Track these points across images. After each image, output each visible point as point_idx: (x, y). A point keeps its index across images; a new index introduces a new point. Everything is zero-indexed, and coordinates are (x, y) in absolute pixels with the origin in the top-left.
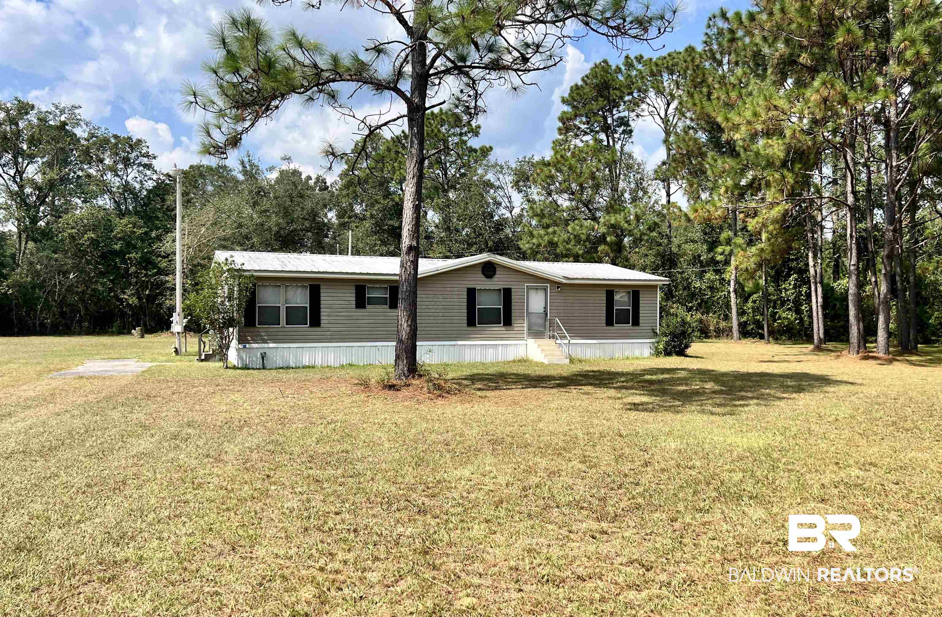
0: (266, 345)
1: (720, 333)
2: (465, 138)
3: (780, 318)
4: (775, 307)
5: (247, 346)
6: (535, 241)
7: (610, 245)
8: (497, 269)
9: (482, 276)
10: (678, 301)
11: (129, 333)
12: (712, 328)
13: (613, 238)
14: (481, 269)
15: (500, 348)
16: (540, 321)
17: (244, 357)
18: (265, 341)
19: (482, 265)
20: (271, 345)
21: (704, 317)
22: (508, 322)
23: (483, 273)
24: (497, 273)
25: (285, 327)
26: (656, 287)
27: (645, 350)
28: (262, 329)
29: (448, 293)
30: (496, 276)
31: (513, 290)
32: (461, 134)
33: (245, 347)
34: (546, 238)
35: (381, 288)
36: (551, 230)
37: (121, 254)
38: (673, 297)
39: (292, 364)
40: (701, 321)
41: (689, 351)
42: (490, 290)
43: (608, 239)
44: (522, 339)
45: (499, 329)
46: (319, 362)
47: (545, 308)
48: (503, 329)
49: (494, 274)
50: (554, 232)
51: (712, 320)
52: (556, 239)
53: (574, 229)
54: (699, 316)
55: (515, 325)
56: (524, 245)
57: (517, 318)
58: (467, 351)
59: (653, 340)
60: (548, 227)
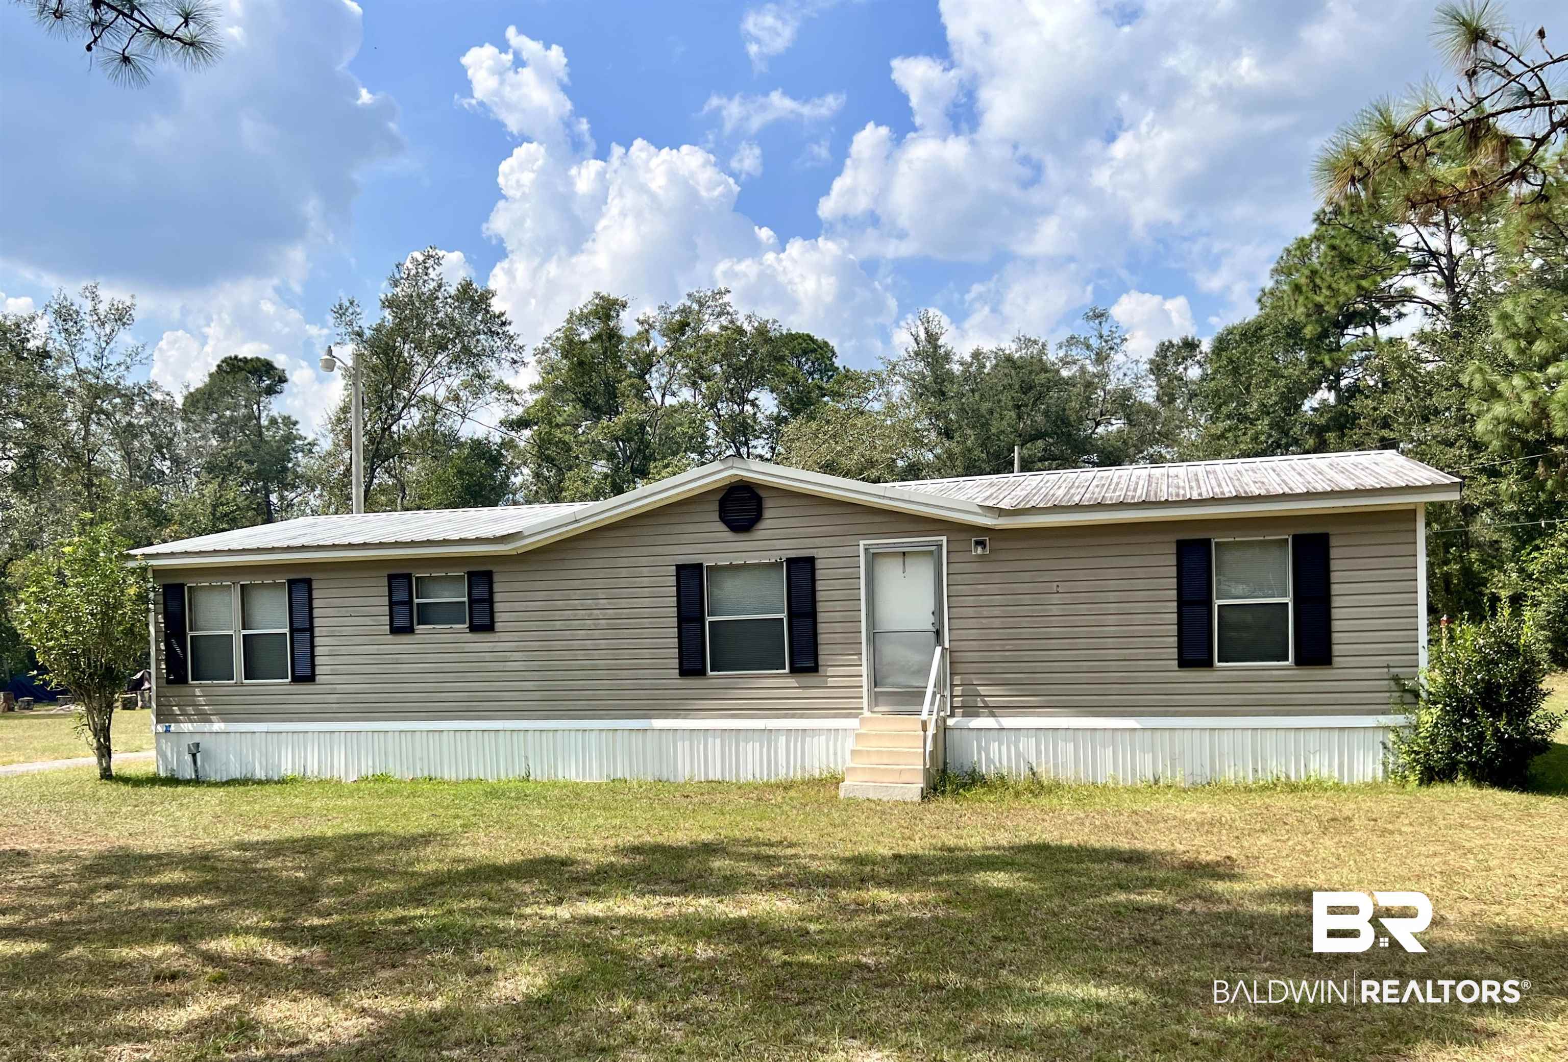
0: (206, 727)
5: (173, 727)
8: (767, 503)
9: (723, 527)
14: (716, 506)
15: (782, 740)
16: (917, 657)
17: (169, 755)
18: (205, 718)
19: (719, 496)
20: (218, 726)
22: (807, 662)
23: (723, 519)
24: (767, 513)
25: (242, 685)
26: (1409, 515)
27: (1359, 756)
28: (198, 690)
29: (623, 583)
30: (765, 524)
31: (819, 564)
33: (167, 731)
35: (446, 577)
39: (260, 774)
42: (745, 567)
44: (852, 712)
45: (776, 682)
46: (313, 769)
47: (938, 613)
48: (792, 682)
49: (758, 517)
55: (831, 671)
57: (838, 649)
58: (683, 747)
59: (1398, 720)
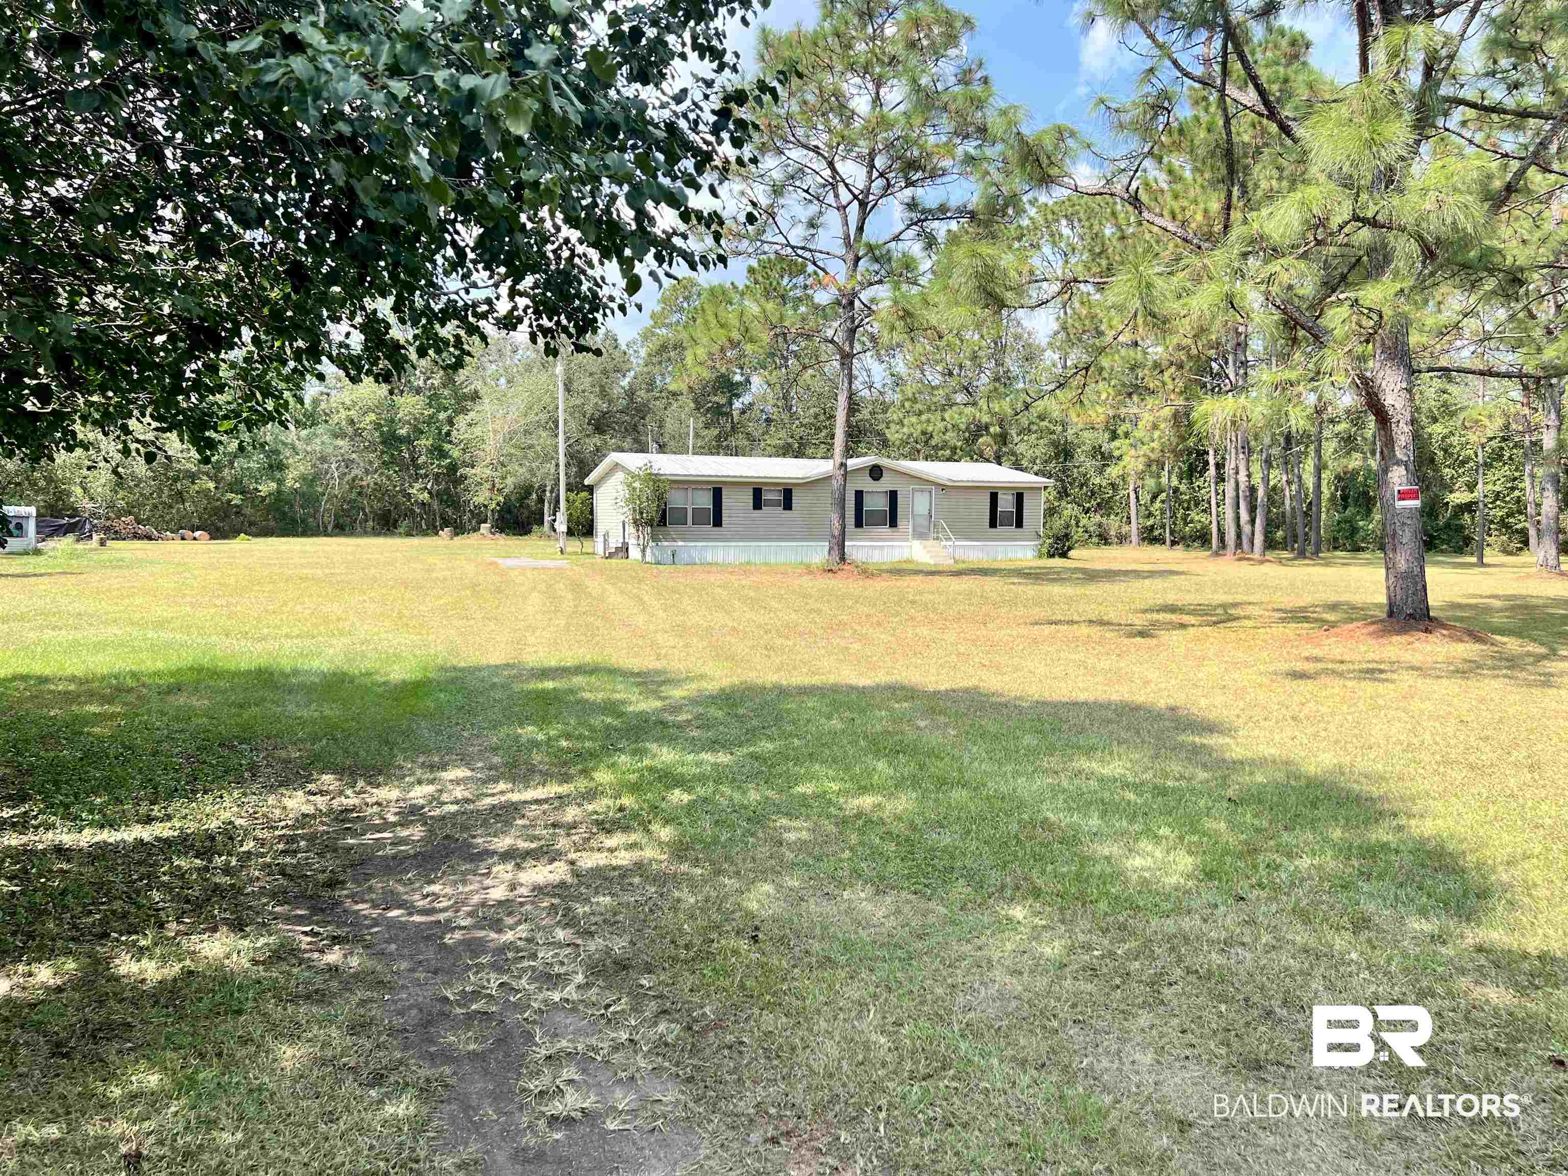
0: (675, 544)
1: (1122, 539)
2: (810, 292)
3: (1192, 521)
4: (1188, 509)
6: (905, 430)
7: (995, 436)
8: (884, 472)
10: (1073, 501)
11: (437, 534)
12: (1113, 533)
13: (998, 429)
14: (868, 471)
15: (886, 549)
16: (926, 523)
17: (657, 555)
18: (674, 540)
19: (870, 468)
20: (680, 544)
21: (1104, 520)
22: (893, 523)
23: (871, 476)
24: (884, 475)
25: (691, 527)
26: (1042, 488)
27: (1028, 551)
28: (675, 529)
30: (883, 478)
31: (897, 492)
32: (806, 287)
33: (657, 545)
34: (919, 427)
35: (775, 490)
36: (924, 417)
37: (408, 440)
38: (1067, 495)
39: (697, 561)
40: (1100, 525)
41: (1071, 553)
42: (877, 492)
43: (992, 430)
44: (907, 540)
45: (885, 530)
46: (720, 560)
47: (930, 510)
48: (889, 530)
49: (881, 476)
50: (928, 421)
51: (1113, 524)
52: (930, 429)
53: (952, 418)
54: (1098, 518)
55: (901, 527)
56: (893, 435)
57: (903, 520)
58: (855, 551)
59: (1037, 543)
60: (920, 413)
